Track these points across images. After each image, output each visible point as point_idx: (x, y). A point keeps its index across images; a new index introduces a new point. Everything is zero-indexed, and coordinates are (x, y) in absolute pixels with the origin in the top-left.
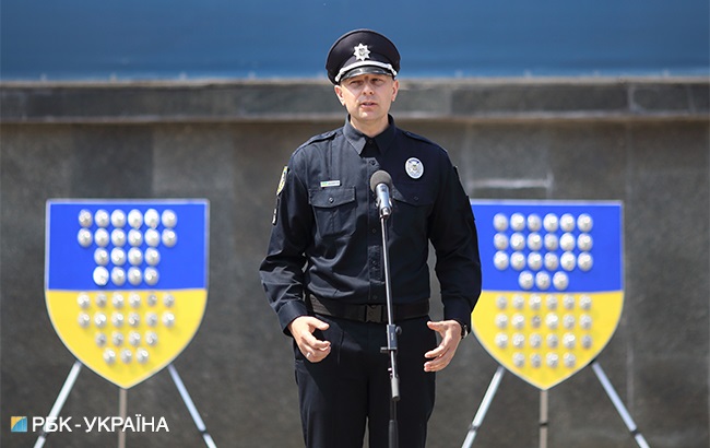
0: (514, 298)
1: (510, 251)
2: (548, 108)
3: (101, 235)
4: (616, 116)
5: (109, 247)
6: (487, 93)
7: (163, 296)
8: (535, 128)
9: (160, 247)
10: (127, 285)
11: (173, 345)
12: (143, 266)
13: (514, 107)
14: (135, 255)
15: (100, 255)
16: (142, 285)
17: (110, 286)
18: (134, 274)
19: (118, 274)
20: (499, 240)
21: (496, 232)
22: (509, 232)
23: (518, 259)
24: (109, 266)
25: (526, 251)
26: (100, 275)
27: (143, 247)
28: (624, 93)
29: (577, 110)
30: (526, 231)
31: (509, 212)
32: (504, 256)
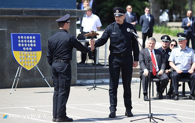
1: (21, 43)
4: (20, 16)
20: (19, 41)
21: (19, 39)
22: (21, 39)
25: (24, 43)
28: (22, 12)
29: (14, 15)
30: (24, 39)
31: (21, 35)
32: (20, 44)
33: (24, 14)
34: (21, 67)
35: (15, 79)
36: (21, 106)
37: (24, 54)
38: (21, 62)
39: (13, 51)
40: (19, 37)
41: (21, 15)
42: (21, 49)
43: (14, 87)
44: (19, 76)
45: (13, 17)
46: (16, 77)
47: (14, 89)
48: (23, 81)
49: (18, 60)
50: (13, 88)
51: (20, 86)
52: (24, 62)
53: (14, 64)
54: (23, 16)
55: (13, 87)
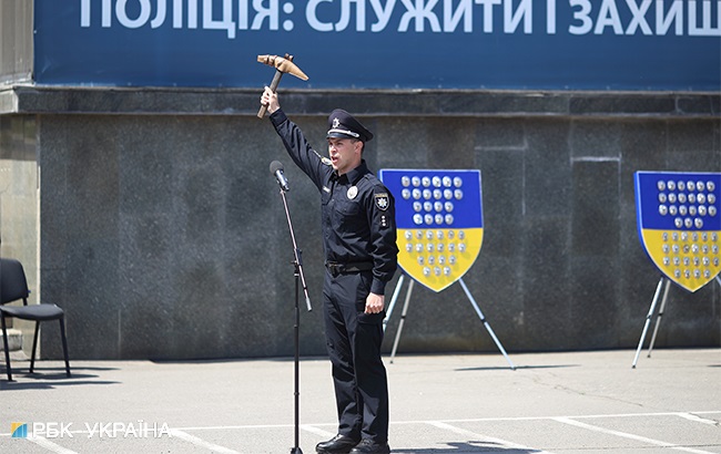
0: (671, 233)
1: (668, 204)
2: (627, 111)
3: (416, 193)
4: (665, 116)
5: (422, 200)
6: (591, 100)
7: (457, 232)
8: (612, 123)
9: (453, 200)
10: (434, 225)
11: (465, 264)
12: (444, 212)
13: (607, 110)
14: (437, 206)
15: (417, 206)
16: (444, 225)
17: (424, 226)
18: (438, 219)
19: (428, 218)
20: (662, 197)
21: (660, 192)
22: (667, 192)
23: (672, 210)
24: (423, 212)
25: (678, 204)
26: (417, 219)
27: (443, 200)
28: (673, 101)
29: (645, 112)
30: (677, 192)
31: (666, 179)
32: (665, 207)
33: (678, 110)
34: (669, 282)
35: (648, 321)
36: (668, 411)
37: (676, 240)
38: (667, 265)
39: (642, 230)
40: (661, 185)
41: (667, 111)
42: (666, 223)
43: (645, 347)
44: (661, 311)
45: (643, 119)
46: (650, 313)
47: (646, 352)
48: (673, 327)
49: (659, 260)
50: (643, 348)
51: (664, 343)
52: (677, 265)
53: (647, 271)
54: (674, 117)
55: (640, 345)
